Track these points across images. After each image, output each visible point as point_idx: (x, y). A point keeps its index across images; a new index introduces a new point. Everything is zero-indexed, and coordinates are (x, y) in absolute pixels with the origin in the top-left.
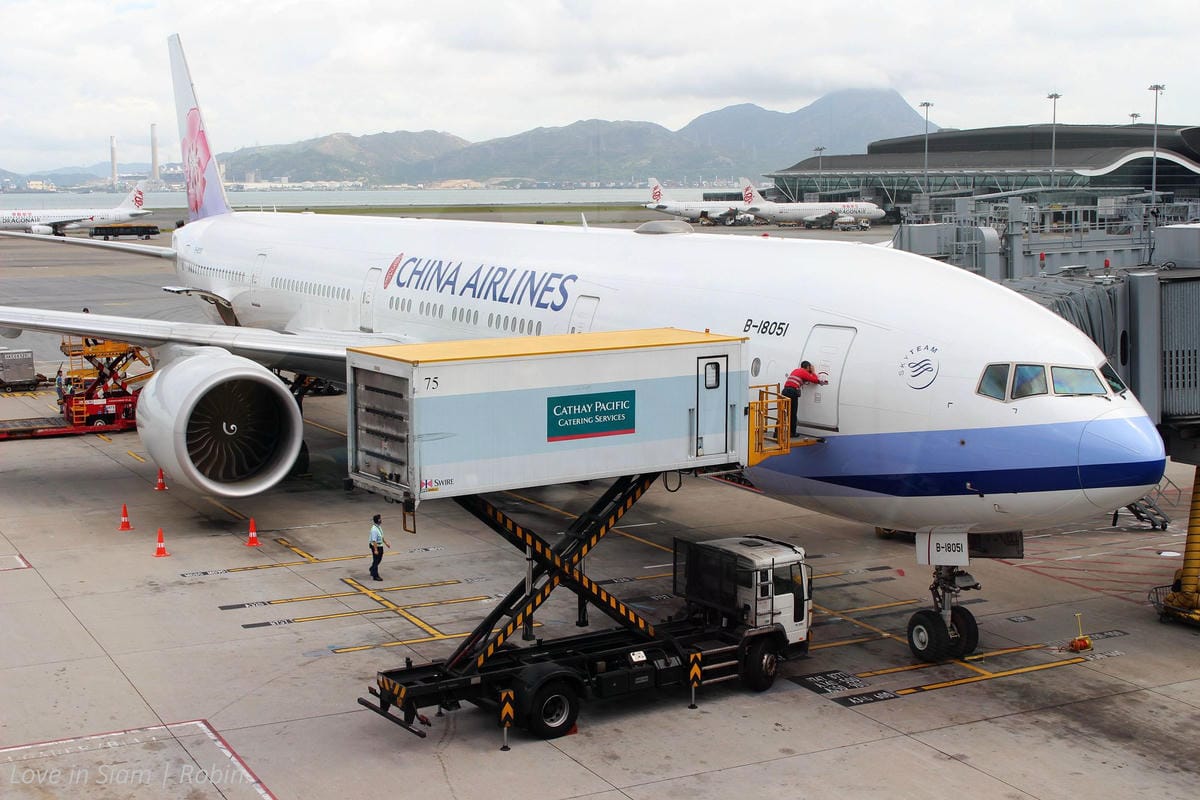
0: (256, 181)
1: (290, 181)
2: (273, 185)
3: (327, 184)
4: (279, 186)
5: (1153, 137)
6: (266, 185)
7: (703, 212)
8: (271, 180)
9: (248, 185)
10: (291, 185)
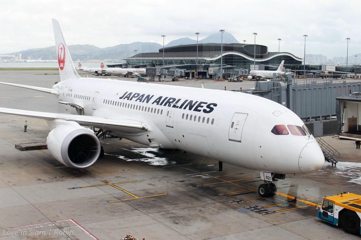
0: (31, 60)
1: (42, 60)
2: (36, 61)
3: (53, 61)
4: (38, 61)
5: (221, 47)
6: (34, 61)
7: (96, 71)
8: (36, 59)
9: (28, 61)
10: (42, 61)
